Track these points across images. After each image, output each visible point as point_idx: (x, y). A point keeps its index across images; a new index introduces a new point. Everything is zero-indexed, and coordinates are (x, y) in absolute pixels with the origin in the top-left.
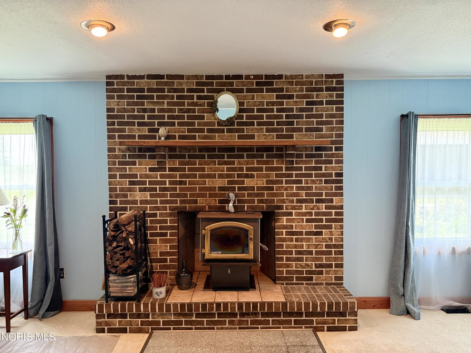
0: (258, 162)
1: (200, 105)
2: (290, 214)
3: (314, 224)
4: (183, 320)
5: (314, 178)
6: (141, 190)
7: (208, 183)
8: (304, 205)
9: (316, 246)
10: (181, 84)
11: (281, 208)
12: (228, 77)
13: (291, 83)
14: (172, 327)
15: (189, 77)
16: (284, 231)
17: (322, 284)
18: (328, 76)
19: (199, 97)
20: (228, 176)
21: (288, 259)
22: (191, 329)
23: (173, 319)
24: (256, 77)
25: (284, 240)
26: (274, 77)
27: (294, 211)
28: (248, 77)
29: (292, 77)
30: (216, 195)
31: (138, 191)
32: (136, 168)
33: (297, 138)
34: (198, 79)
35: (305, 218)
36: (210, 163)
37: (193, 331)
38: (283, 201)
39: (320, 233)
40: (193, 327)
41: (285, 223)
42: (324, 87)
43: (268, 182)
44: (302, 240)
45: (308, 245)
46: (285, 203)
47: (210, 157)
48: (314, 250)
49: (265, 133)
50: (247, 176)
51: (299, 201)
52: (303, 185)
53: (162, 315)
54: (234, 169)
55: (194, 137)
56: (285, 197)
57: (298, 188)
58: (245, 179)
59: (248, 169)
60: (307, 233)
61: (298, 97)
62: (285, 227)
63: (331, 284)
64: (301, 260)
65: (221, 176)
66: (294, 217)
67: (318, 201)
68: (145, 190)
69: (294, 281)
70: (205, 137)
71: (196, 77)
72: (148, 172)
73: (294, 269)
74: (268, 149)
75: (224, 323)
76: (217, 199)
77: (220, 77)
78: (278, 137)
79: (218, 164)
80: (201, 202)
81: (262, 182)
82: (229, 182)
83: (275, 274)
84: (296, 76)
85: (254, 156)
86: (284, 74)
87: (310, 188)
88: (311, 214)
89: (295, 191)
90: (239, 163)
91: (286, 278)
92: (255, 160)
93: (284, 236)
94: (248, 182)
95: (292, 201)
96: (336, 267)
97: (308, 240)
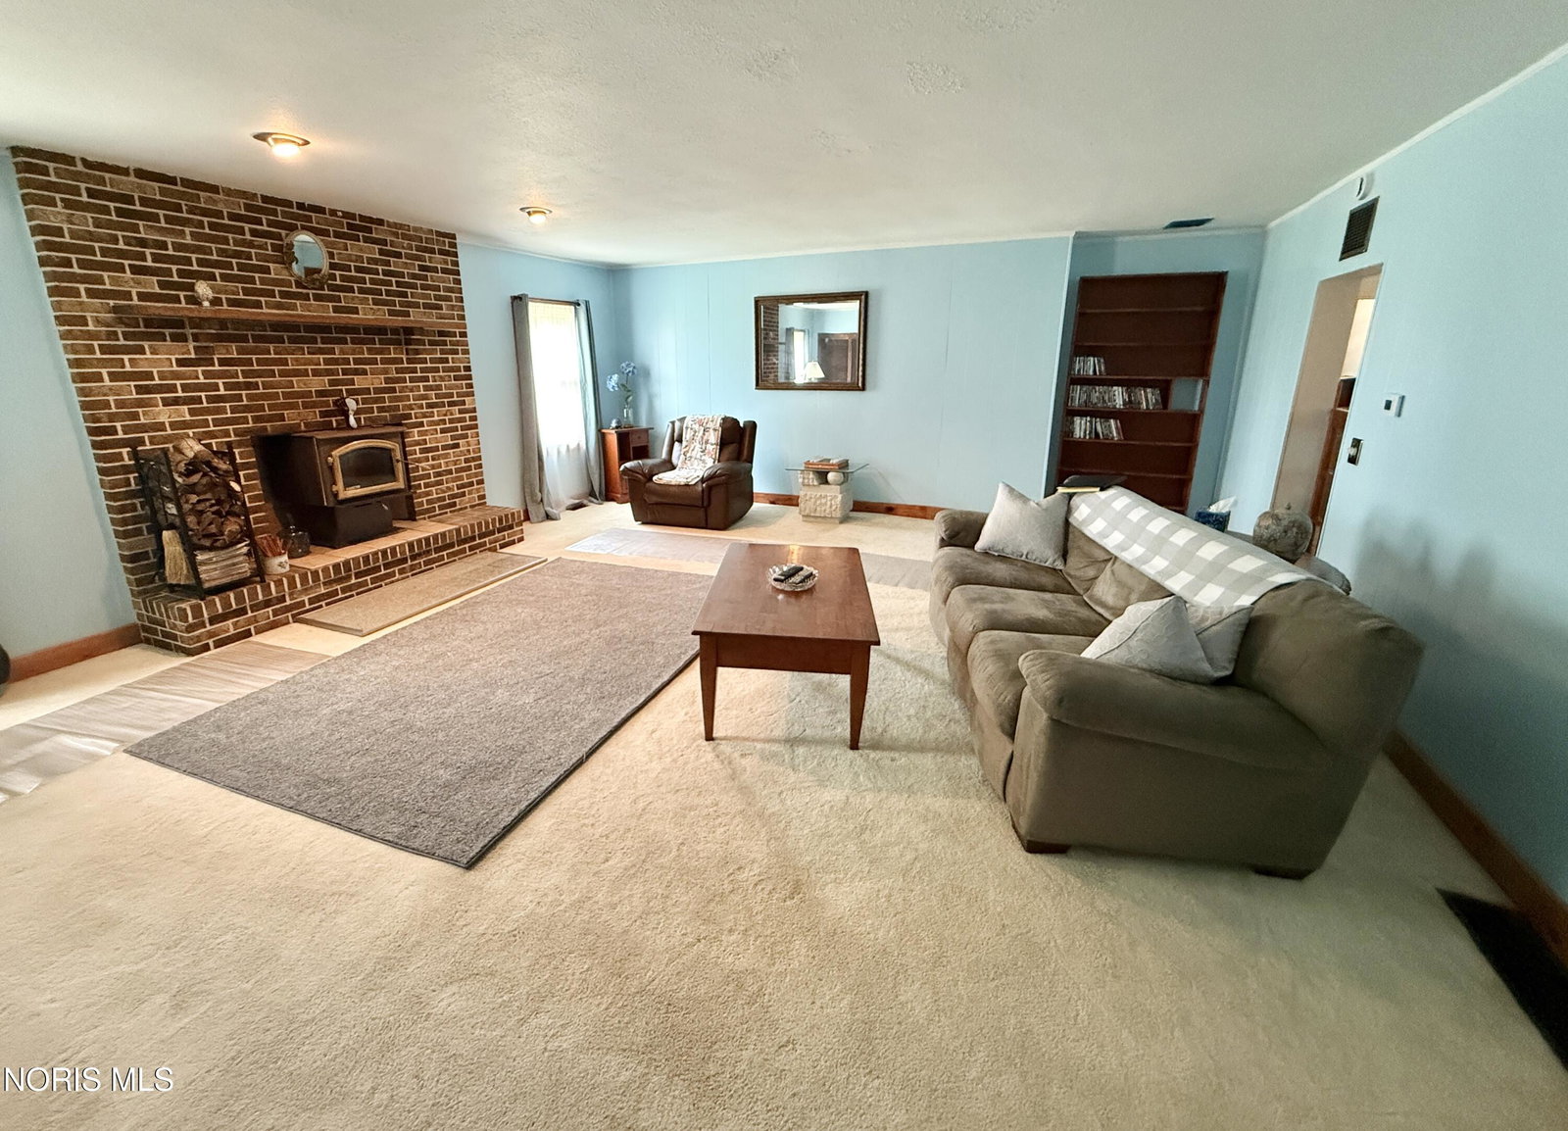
0: (370, 351)
1: (260, 247)
2: (421, 424)
3: (449, 434)
4: (339, 587)
5: (441, 374)
6: (166, 403)
7: (298, 384)
8: (435, 410)
9: (455, 463)
10: (215, 202)
11: (409, 416)
12: (301, 206)
13: (396, 235)
14: (323, 603)
15: (229, 192)
16: (417, 448)
17: (466, 508)
18: (439, 234)
19: (254, 233)
20: (328, 372)
21: (427, 485)
22: (352, 596)
23: (323, 591)
24: (347, 215)
25: (419, 460)
26: (371, 220)
27: (425, 420)
28: (333, 212)
29: (395, 225)
30: (314, 405)
31: (161, 404)
32: (146, 359)
33: (416, 317)
34: (247, 199)
35: (438, 427)
36: (294, 350)
37: (356, 597)
38: (410, 407)
39: (457, 446)
40: (354, 593)
41: (417, 438)
42: (436, 247)
43: (387, 380)
44: (439, 457)
45: (447, 463)
46: (413, 409)
47: (292, 340)
48: (453, 468)
49: (372, 306)
50: (356, 372)
51: (430, 406)
52: (431, 383)
53: (305, 591)
54: (336, 362)
55: (258, 305)
56: (412, 402)
57: (426, 388)
58: (355, 377)
59: (357, 361)
60: (445, 448)
61: (408, 256)
62: (418, 443)
63: (475, 506)
64: (440, 483)
65: (316, 373)
66: (426, 428)
67: (451, 404)
68: (176, 402)
69: (437, 512)
70: (279, 306)
71: (244, 194)
72: (175, 368)
73: (435, 496)
74: (381, 330)
75: (393, 574)
76: (317, 410)
77: (287, 203)
78: (391, 312)
79: (309, 353)
80: (291, 417)
81: (379, 382)
82: (332, 383)
83: (414, 508)
84: (401, 226)
85: (362, 342)
86: (386, 219)
87: (439, 387)
88: (443, 422)
89: (422, 392)
90: (342, 352)
91: (428, 511)
92: (365, 347)
93: (418, 455)
94: (360, 382)
95: (421, 407)
96: (478, 484)
97: (446, 456)
